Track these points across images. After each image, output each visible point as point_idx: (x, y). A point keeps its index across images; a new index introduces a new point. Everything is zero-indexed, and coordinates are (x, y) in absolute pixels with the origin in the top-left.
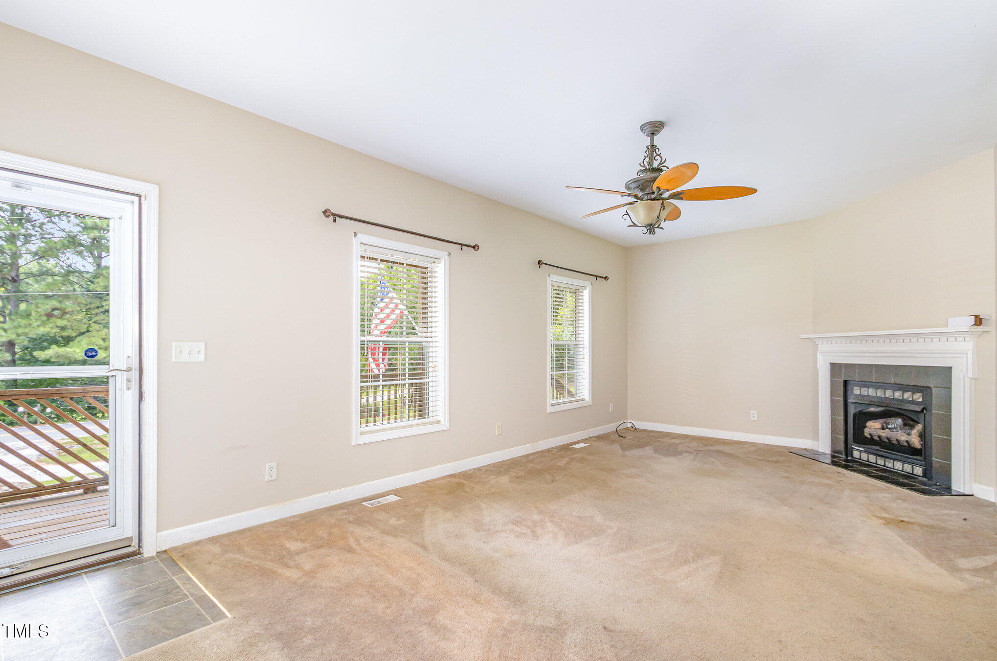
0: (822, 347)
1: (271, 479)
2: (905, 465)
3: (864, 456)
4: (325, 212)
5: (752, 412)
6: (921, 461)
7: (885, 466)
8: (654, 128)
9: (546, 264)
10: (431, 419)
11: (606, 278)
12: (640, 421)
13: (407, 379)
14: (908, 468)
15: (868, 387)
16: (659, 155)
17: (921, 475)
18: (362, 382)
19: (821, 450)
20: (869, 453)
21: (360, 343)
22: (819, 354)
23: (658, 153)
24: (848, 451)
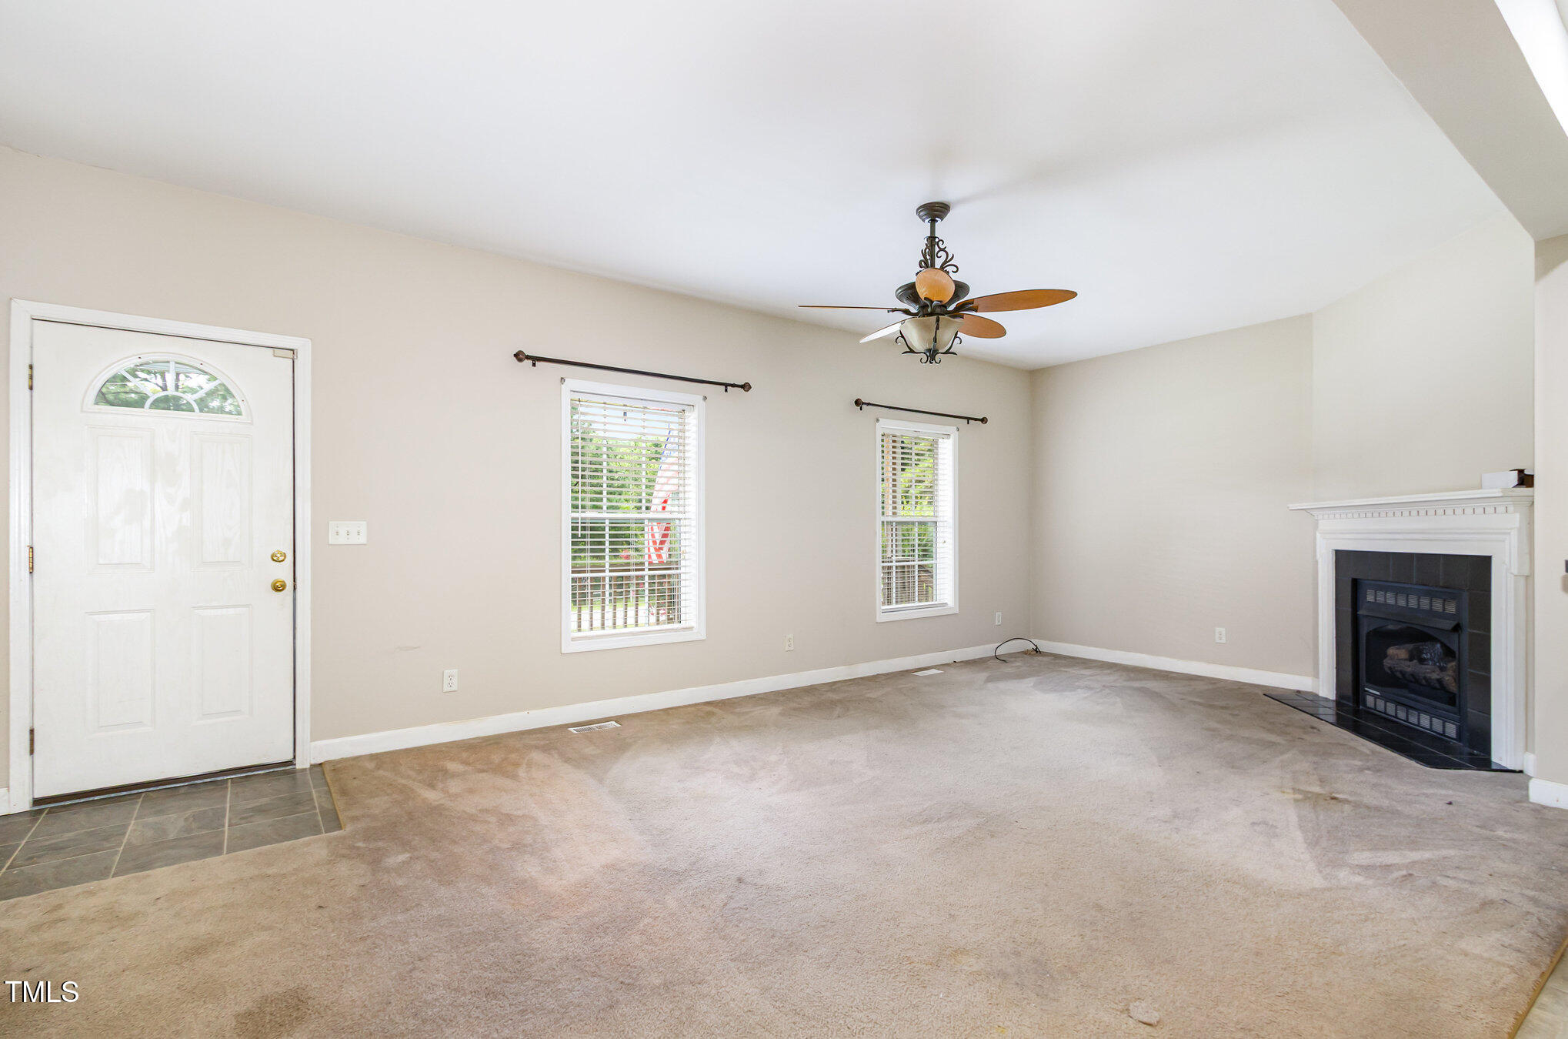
0: (1326, 524)
1: (449, 689)
2: (1434, 720)
3: (1381, 705)
4: (516, 355)
5: (1218, 629)
6: (1455, 713)
7: (1407, 721)
8: (935, 211)
9: (868, 404)
10: (683, 624)
11: (984, 420)
12: (1050, 640)
13: (646, 570)
14: (1437, 725)
15: (1386, 589)
16: (943, 250)
17: (1454, 736)
18: (573, 572)
19: (1322, 694)
20: (1387, 700)
21: (570, 521)
22: (1318, 535)
23: (942, 247)
24: (1358, 694)
